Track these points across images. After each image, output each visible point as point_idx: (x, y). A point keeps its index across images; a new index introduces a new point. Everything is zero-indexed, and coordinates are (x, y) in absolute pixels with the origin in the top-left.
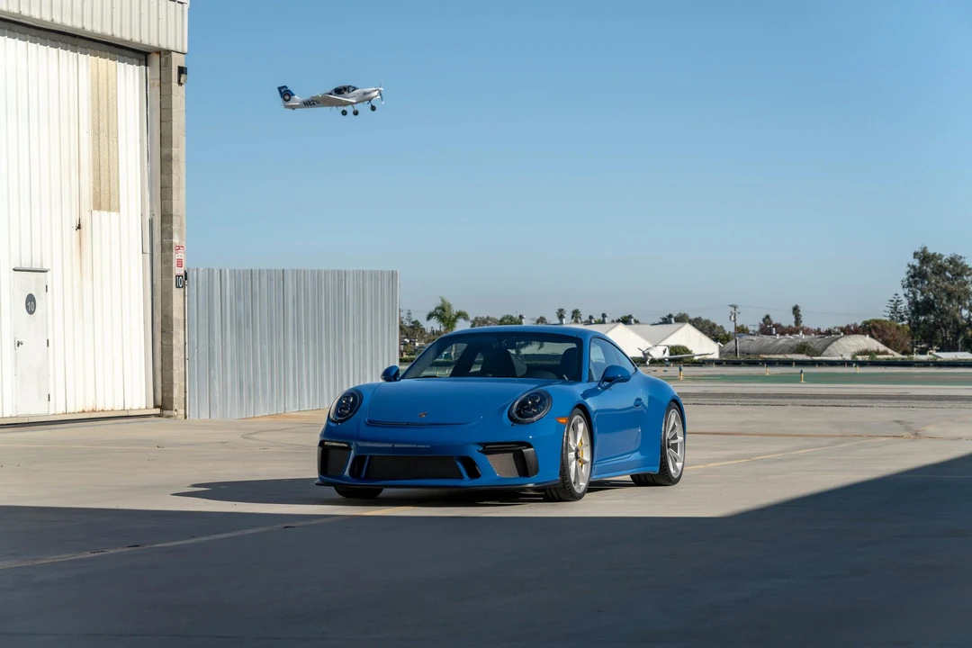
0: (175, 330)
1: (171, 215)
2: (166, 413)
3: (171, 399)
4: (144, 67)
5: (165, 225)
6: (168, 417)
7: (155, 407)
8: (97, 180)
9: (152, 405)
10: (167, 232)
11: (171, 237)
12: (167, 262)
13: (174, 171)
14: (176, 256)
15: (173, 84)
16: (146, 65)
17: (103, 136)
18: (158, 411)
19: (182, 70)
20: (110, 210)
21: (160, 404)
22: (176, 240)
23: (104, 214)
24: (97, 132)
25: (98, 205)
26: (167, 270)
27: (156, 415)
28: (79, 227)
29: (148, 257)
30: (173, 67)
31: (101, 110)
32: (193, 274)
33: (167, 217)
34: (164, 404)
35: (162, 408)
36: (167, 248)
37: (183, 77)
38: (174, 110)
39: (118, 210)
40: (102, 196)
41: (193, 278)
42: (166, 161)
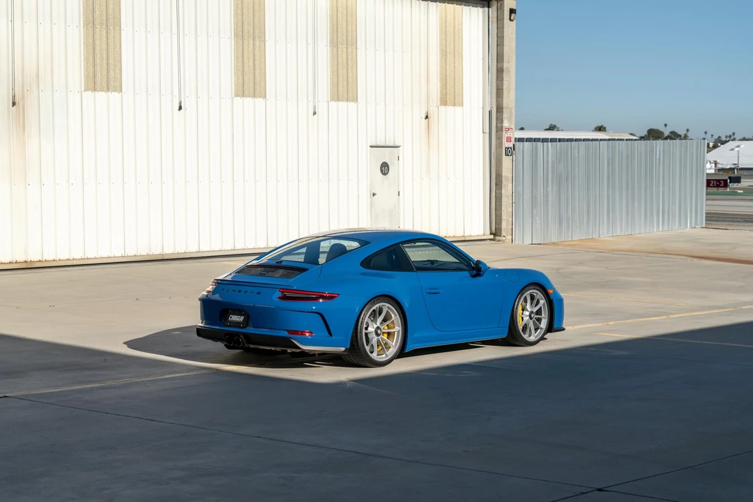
0: (504, 183)
1: (502, 108)
2: (498, 238)
3: (501, 230)
4: (486, 9)
5: (499, 114)
6: (499, 241)
7: (491, 234)
8: (444, 85)
9: (488, 232)
10: (500, 120)
11: (502, 123)
12: (499, 138)
13: (505, 78)
14: (505, 135)
15: (505, 21)
16: (489, 7)
17: (450, 58)
18: (492, 237)
19: (512, 11)
20: (455, 105)
21: (494, 232)
22: (506, 124)
23: (450, 109)
24: (444, 54)
25: (444, 102)
26: (500, 144)
27: (490, 240)
28: (427, 117)
29: (487, 135)
30: (505, 9)
31: (448, 40)
32: (519, 147)
33: (500, 109)
34: (496, 233)
35: (495, 235)
36: (500, 129)
37: (513, 15)
38: (505, 38)
39: (462, 105)
40: (448, 96)
41: (519, 150)
42: (500, 71)
